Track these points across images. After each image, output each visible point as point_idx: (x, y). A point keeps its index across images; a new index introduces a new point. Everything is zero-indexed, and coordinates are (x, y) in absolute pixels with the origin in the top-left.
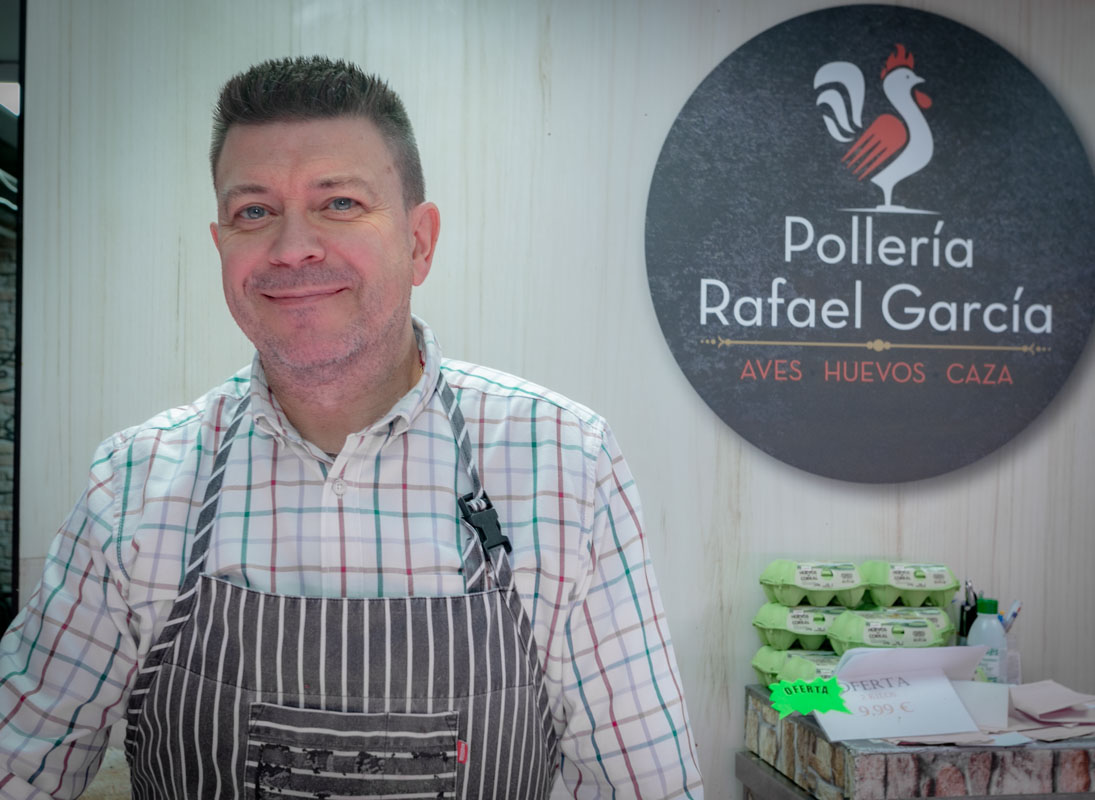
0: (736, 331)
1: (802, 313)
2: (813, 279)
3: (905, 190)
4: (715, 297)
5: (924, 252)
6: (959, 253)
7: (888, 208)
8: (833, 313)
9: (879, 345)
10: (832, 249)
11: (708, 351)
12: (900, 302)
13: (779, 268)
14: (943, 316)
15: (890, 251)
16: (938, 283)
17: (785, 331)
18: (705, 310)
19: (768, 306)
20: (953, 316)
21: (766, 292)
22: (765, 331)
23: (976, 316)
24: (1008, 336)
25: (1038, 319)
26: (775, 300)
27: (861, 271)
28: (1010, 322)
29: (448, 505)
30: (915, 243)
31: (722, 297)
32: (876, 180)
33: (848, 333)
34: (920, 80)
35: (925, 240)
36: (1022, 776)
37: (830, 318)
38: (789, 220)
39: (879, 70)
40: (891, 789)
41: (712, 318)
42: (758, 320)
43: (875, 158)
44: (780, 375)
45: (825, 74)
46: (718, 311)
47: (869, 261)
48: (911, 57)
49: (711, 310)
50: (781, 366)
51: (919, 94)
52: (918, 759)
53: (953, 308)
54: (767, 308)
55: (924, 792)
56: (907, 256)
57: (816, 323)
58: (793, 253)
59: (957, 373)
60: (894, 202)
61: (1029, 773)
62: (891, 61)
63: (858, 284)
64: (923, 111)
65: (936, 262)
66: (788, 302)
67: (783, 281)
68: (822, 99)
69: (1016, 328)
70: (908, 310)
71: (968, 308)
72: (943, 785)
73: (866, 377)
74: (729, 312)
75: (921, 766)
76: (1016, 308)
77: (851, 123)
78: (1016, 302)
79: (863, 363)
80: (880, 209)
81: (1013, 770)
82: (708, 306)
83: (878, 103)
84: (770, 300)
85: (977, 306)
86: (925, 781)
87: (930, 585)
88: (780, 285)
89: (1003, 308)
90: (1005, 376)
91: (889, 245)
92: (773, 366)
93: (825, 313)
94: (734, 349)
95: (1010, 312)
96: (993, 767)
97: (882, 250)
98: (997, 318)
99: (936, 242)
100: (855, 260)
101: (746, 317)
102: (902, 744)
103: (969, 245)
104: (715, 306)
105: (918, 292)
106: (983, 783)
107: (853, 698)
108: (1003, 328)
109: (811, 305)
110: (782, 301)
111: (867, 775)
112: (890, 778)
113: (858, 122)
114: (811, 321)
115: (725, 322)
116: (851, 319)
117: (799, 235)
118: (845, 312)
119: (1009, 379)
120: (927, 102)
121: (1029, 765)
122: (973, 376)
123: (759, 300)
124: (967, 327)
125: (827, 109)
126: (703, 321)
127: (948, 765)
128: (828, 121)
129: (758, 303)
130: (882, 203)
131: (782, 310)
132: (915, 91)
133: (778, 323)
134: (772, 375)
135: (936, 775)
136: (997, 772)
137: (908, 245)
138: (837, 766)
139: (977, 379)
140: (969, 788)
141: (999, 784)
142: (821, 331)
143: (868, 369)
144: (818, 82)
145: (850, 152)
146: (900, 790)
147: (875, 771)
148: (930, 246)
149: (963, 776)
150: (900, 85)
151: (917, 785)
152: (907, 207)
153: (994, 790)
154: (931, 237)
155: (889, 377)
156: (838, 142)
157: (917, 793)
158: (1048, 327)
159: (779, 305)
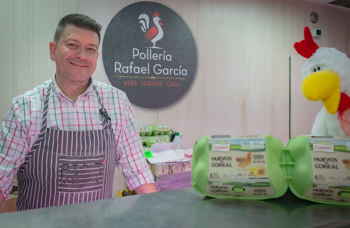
0: (123, 74)
1: (137, 70)
2: (139, 63)
3: (158, 43)
4: (118, 66)
5: (162, 57)
6: (169, 58)
7: (154, 47)
8: (143, 70)
9: (153, 78)
10: (143, 56)
11: (117, 78)
12: (157, 68)
13: (132, 60)
14: (166, 71)
15: (155, 57)
16: (165, 64)
17: (133, 74)
18: (116, 69)
19: (130, 68)
20: (168, 71)
21: (129, 65)
22: (129, 74)
23: (172, 71)
24: (178, 76)
25: (184, 72)
26: (131, 67)
27: (149, 61)
28: (179, 73)
29: (98, 111)
30: (160, 55)
31: (120, 66)
32: (152, 41)
33: (146, 75)
34: (161, 19)
35: (162, 55)
36: (188, 168)
37: (143, 71)
38: (134, 49)
39: (152, 16)
40: (164, 172)
41: (117, 71)
42: (127, 72)
43: (152, 36)
44: (132, 84)
45: (140, 17)
46: (119, 69)
47: (151, 59)
48: (159, 14)
49: (117, 69)
50: (133, 82)
51: (160, 22)
52: (169, 166)
53: (168, 70)
54: (129, 69)
55: (170, 173)
56: (158, 58)
57: (140, 72)
58: (135, 56)
59: (169, 84)
60: (155, 46)
61: (190, 167)
62: (154, 15)
63: (148, 64)
64: (161, 26)
65: (164, 60)
66: (134, 68)
67: (133, 63)
68: (141, 22)
69: (180, 74)
70: (159, 70)
71: (171, 70)
72: (174, 171)
73: (150, 85)
74: (121, 70)
75: (170, 167)
76: (180, 70)
77: (146, 28)
78: (180, 69)
79: (150, 82)
80: (153, 47)
81: (187, 166)
82: (116, 68)
83: (152, 24)
84: (130, 67)
85: (172, 69)
86: (171, 170)
87: (166, 130)
88: (132, 64)
89: (177, 70)
90: (178, 85)
91: (155, 55)
92: (131, 82)
93: (142, 70)
94: (122, 78)
95: (179, 71)
96: (183, 166)
97: (153, 57)
98: (176, 72)
99: (164, 55)
100: (148, 59)
101: (125, 71)
102: (166, 163)
103: (171, 56)
104: (118, 68)
105: (161, 66)
106: (181, 170)
107: (154, 154)
108: (178, 74)
109: (139, 68)
110: (132, 67)
111: (160, 170)
112: (164, 170)
113: (148, 28)
114: (139, 72)
115: (120, 72)
116: (147, 72)
117: (136, 53)
118: (146, 70)
119: (179, 85)
120: (162, 24)
121: (190, 165)
122: (172, 85)
123: (128, 67)
124: (170, 74)
125: (141, 24)
126: (115, 72)
127: (175, 167)
128: (142, 27)
129: (127, 68)
130: (153, 46)
131: (133, 69)
132: (159, 21)
133: (132, 72)
134: (130, 84)
135: (173, 169)
136: (184, 167)
137: (159, 56)
138: (152, 169)
139: (173, 85)
140: (179, 171)
141: (184, 170)
142: (141, 74)
143: (151, 83)
144: (140, 18)
145: (146, 34)
146: (166, 173)
147: (161, 169)
148: (163, 56)
149: (178, 169)
150: (156, 20)
151: (169, 171)
152: (158, 47)
153: (183, 171)
154: (163, 54)
155: (155, 85)
156: (144, 32)
157: (169, 173)
158: (186, 74)
159: (132, 68)
